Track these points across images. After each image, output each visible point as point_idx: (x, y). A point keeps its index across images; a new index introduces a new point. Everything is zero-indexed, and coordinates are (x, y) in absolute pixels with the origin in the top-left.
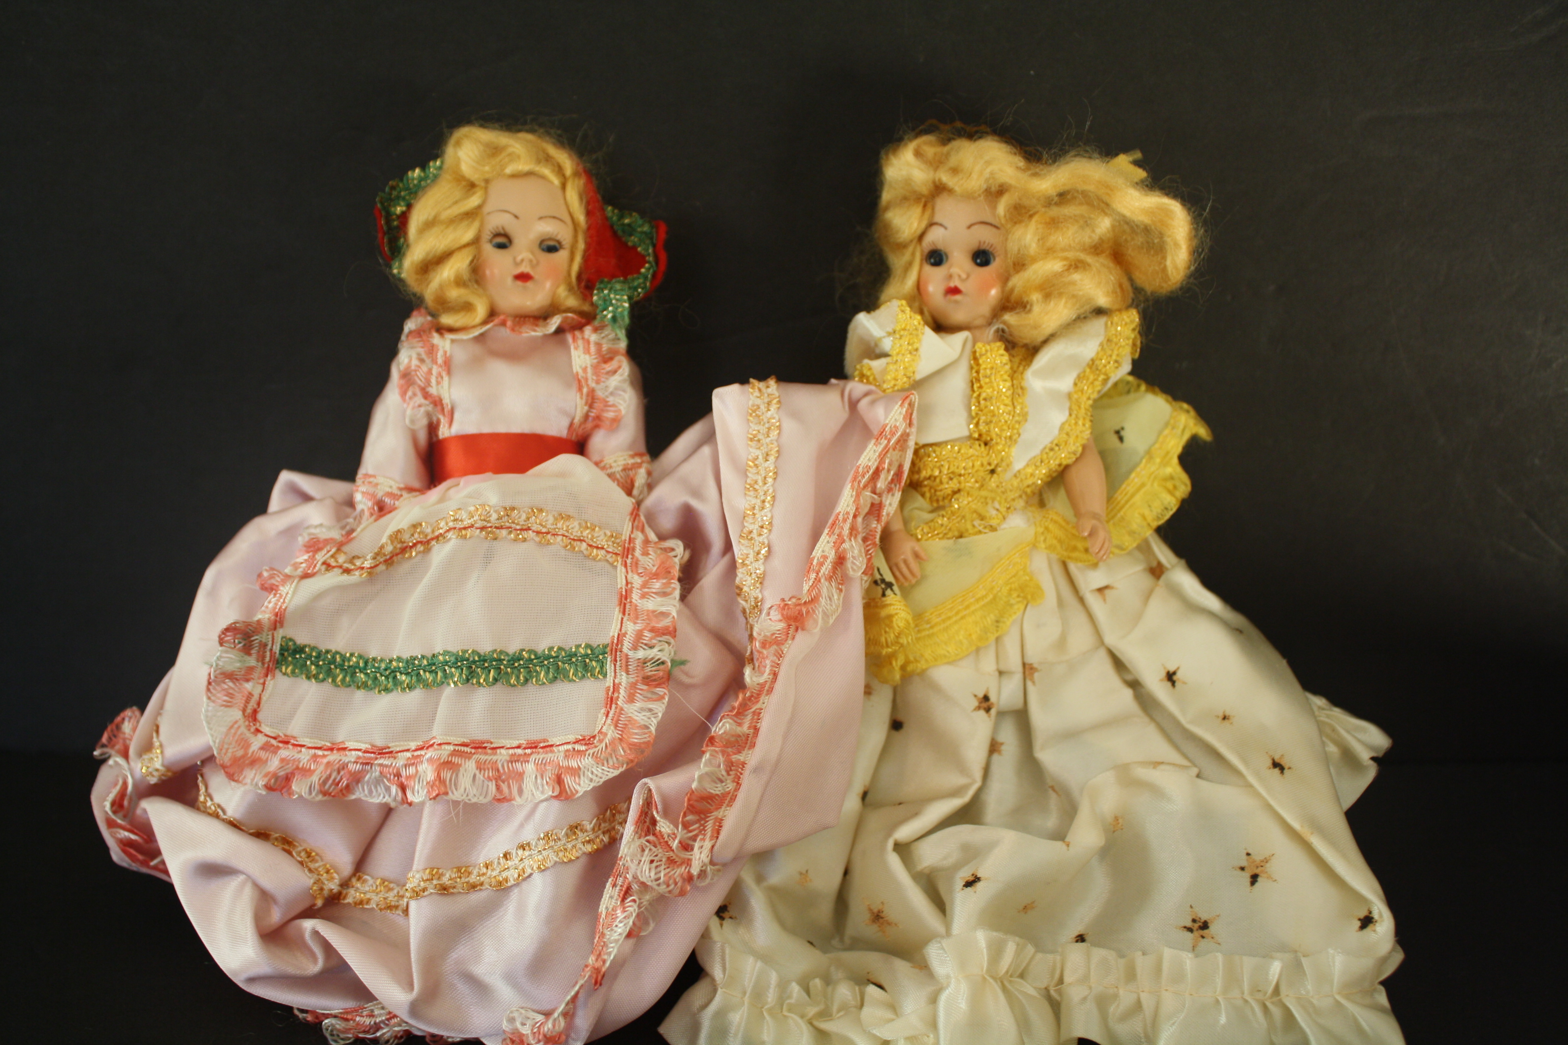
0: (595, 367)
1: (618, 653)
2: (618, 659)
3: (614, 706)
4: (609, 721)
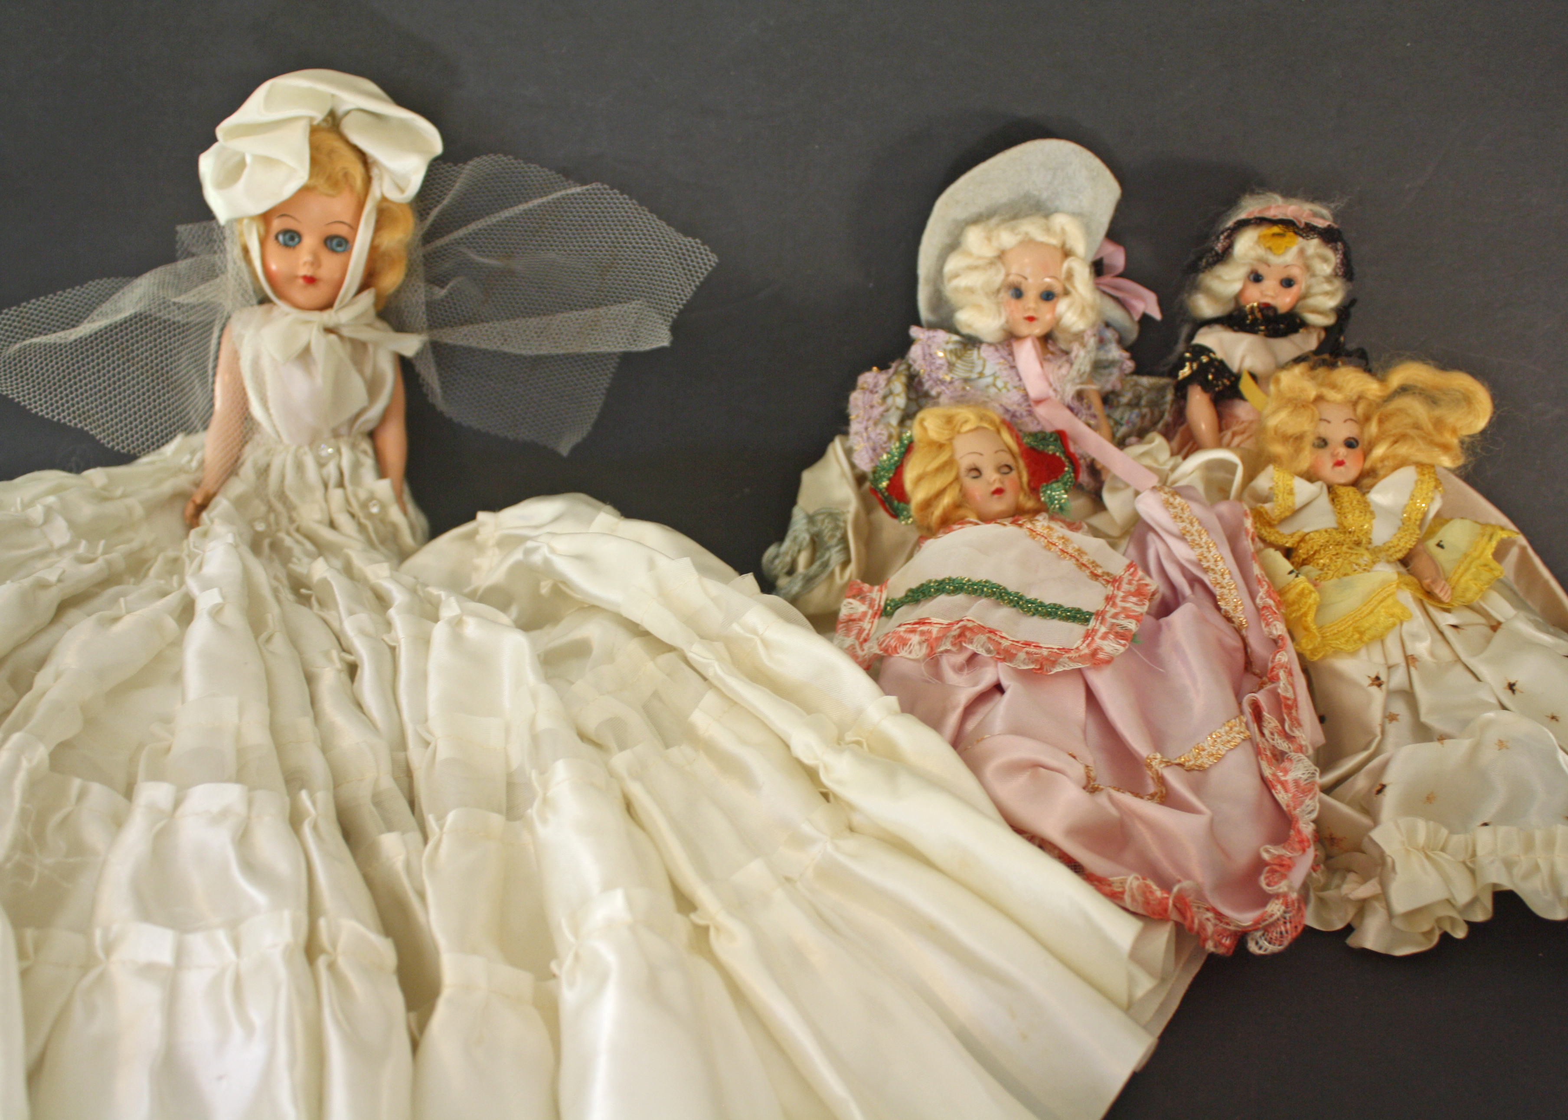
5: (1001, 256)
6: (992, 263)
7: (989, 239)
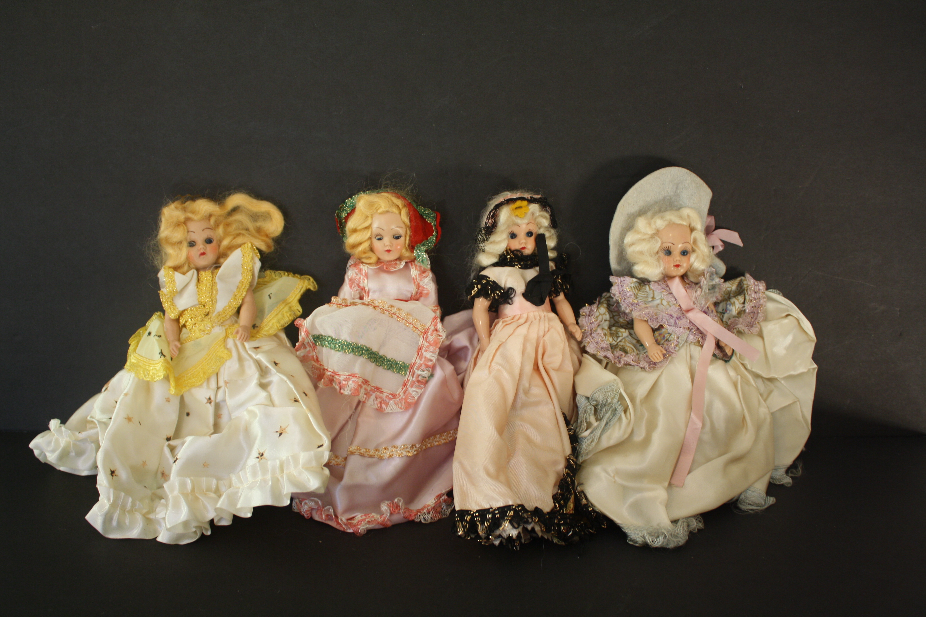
0: (420, 275)
1: (412, 369)
2: (411, 371)
3: (405, 387)
4: (402, 391)
5: (657, 233)
6: (653, 236)
7: (650, 224)
